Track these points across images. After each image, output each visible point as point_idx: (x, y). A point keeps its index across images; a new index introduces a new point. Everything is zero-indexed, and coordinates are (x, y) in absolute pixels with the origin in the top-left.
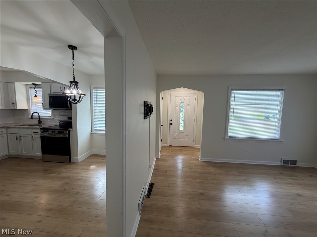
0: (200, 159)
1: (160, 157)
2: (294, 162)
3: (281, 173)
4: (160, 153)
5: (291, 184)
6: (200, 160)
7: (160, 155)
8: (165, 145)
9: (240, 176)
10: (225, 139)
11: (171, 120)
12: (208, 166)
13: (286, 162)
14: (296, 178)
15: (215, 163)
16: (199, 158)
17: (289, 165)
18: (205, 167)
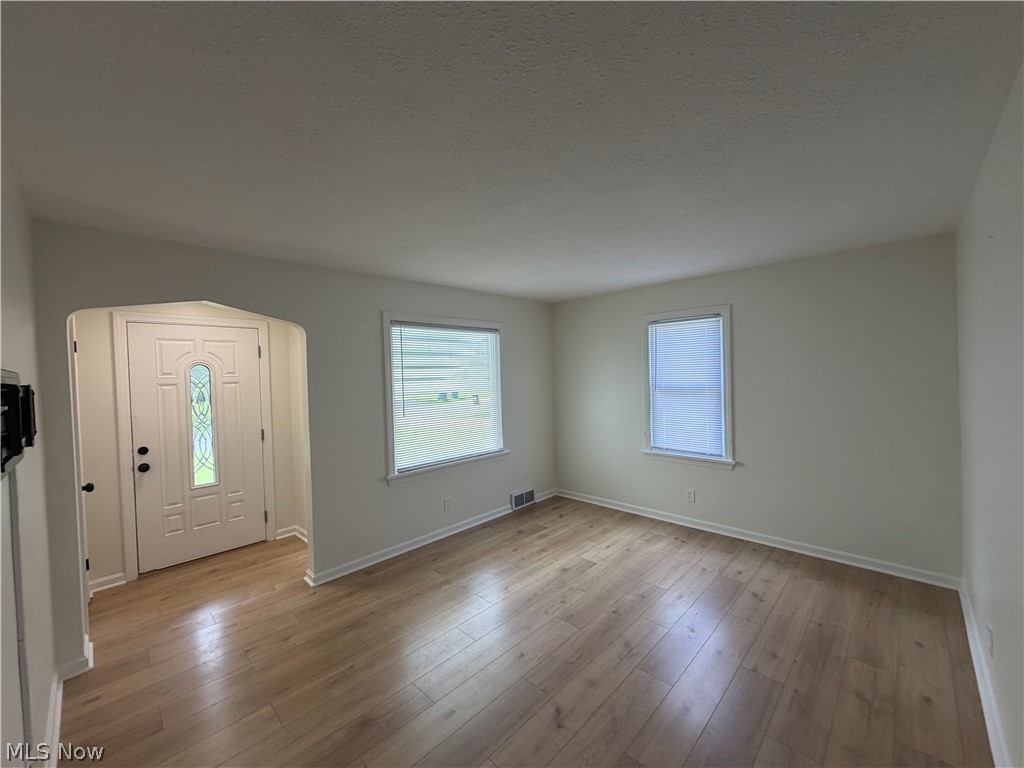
0: (314, 581)
1: (91, 664)
2: (530, 495)
3: (520, 532)
4: (86, 637)
5: (544, 550)
6: (312, 584)
7: (89, 648)
8: (117, 579)
9: (447, 582)
10: (388, 481)
11: (143, 451)
12: (350, 595)
13: (519, 500)
14: (544, 532)
15: (368, 571)
16: (306, 578)
17: (525, 505)
18: (341, 603)
